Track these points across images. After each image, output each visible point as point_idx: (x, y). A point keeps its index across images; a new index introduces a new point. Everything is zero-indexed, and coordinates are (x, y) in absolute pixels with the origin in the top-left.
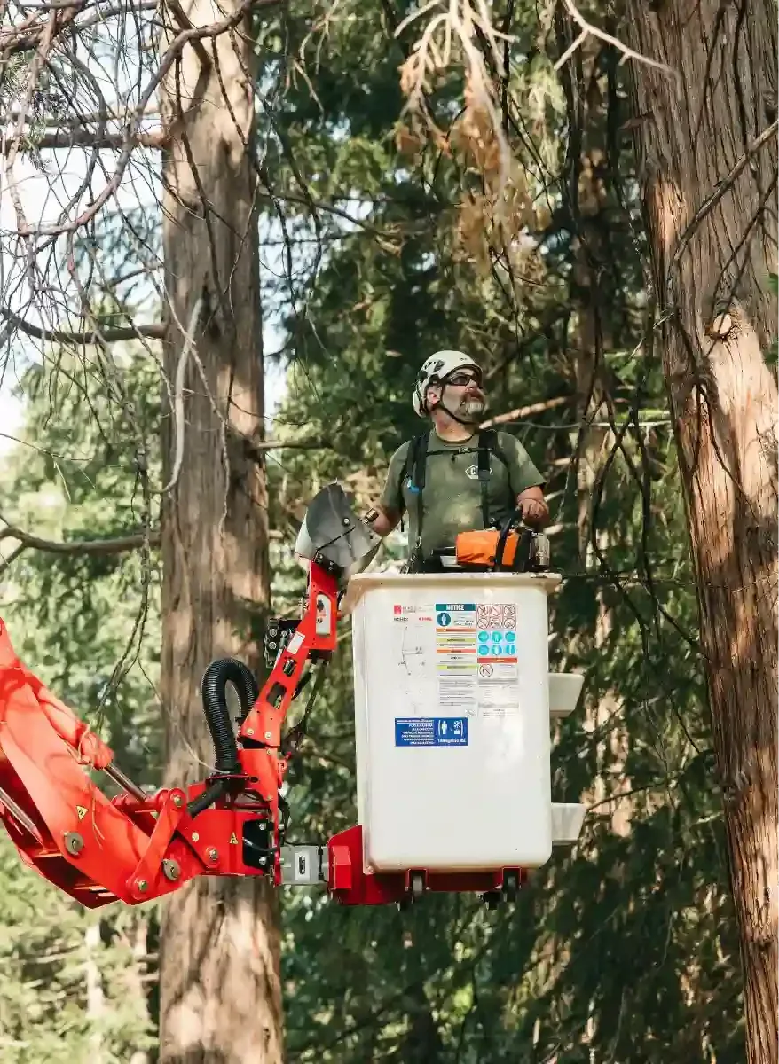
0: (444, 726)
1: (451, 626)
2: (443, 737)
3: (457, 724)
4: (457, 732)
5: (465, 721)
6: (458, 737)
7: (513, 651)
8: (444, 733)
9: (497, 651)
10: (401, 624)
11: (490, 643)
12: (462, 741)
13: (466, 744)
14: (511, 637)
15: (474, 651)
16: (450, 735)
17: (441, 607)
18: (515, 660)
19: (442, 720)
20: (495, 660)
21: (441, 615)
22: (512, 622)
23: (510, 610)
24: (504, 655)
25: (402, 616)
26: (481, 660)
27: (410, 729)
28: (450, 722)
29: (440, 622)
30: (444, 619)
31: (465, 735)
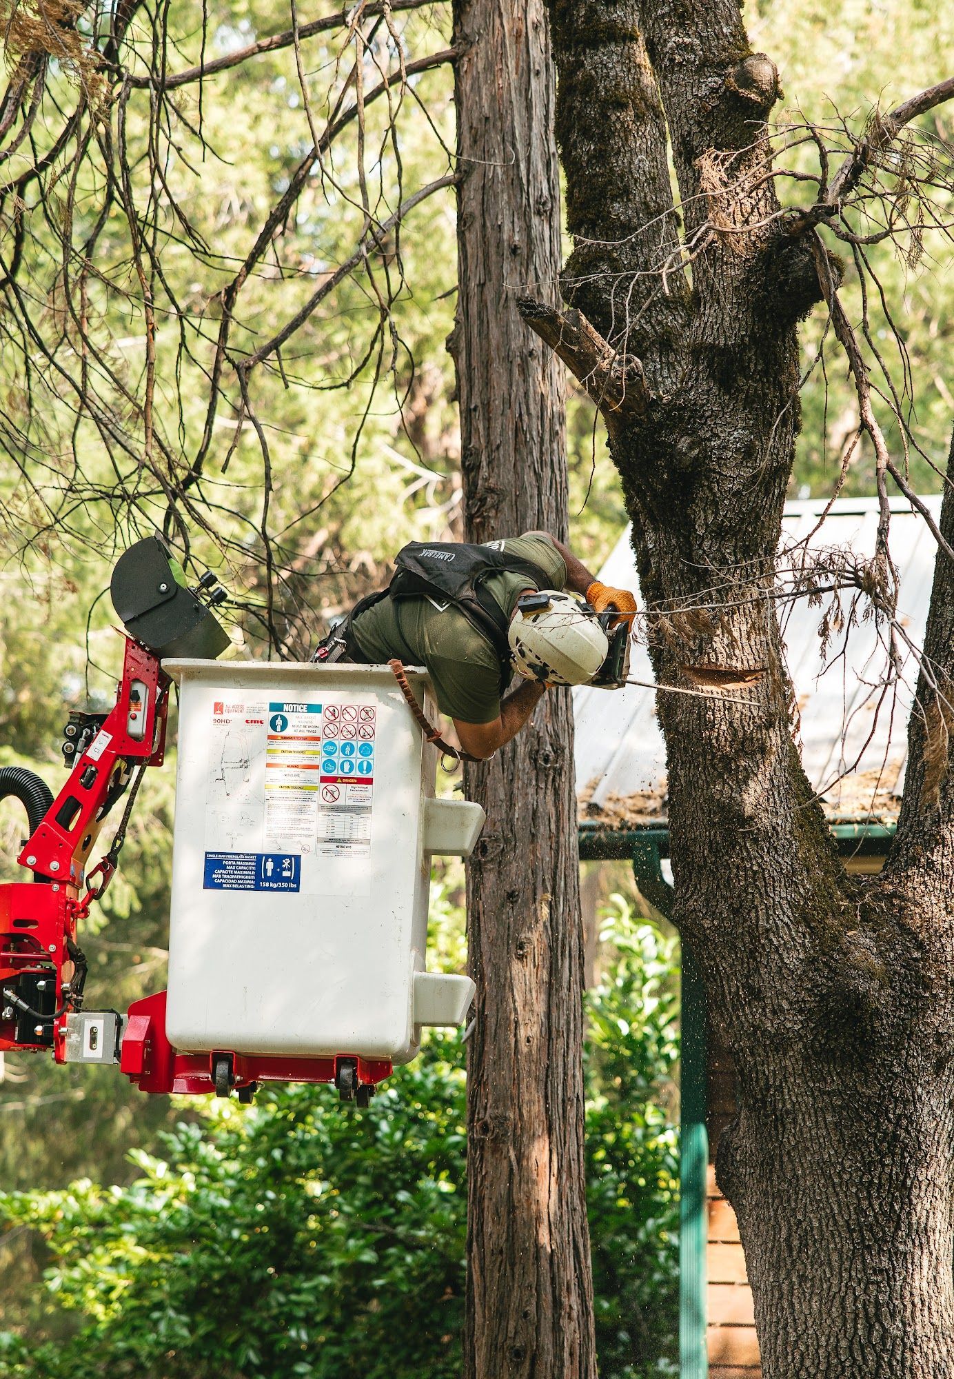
0: (270, 865)
1: (289, 732)
2: (267, 879)
3: (286, 863)
4: (286, 874)
5: (298, 858)
6: (287, 880)
7: (369, 768)
8: (269, 874)
9: (347, 767)
10: (221, 727)
11: (338, 758)
12: (292, 885)
13: (297, 890)
14: (366, 750)
15: (317, 767)
16: (278, 877)
17: (276, 707)
18: (369, 781)
19: (268, 856)
20: (344, 780)
21: (275, 718)
22: (369, 730)
23: (367, 714)
24: (356, 774)
25: (225, 716)
26: (323, 779)
27: (224, 867)
28: (278, 859)
29: (273, 726)
30: (279, 722)
31: (297, 880)
